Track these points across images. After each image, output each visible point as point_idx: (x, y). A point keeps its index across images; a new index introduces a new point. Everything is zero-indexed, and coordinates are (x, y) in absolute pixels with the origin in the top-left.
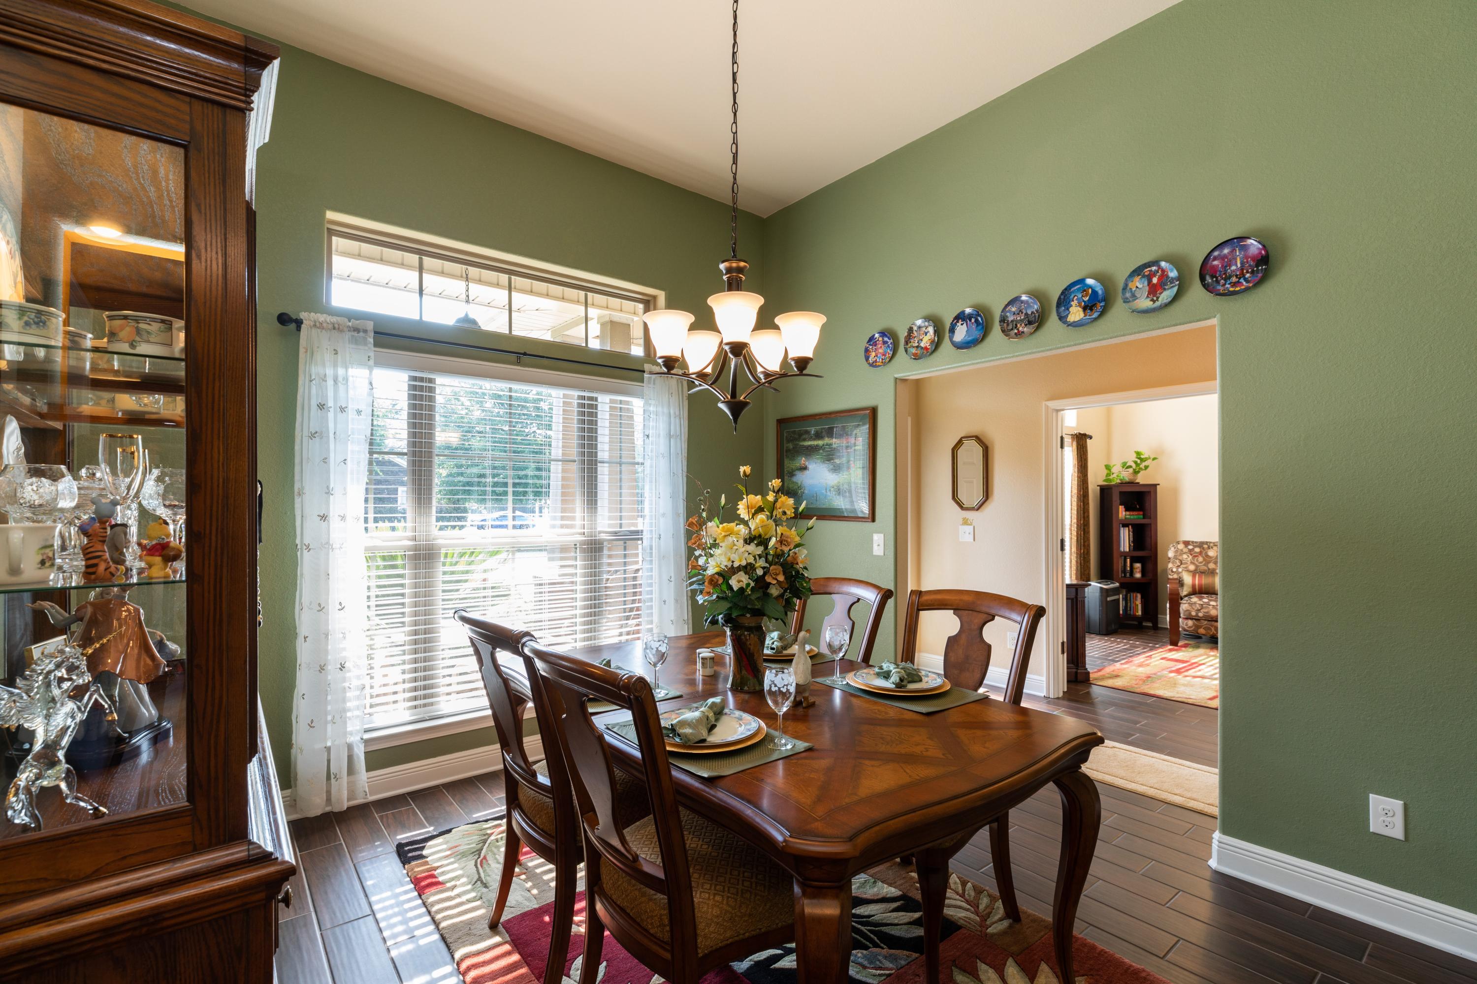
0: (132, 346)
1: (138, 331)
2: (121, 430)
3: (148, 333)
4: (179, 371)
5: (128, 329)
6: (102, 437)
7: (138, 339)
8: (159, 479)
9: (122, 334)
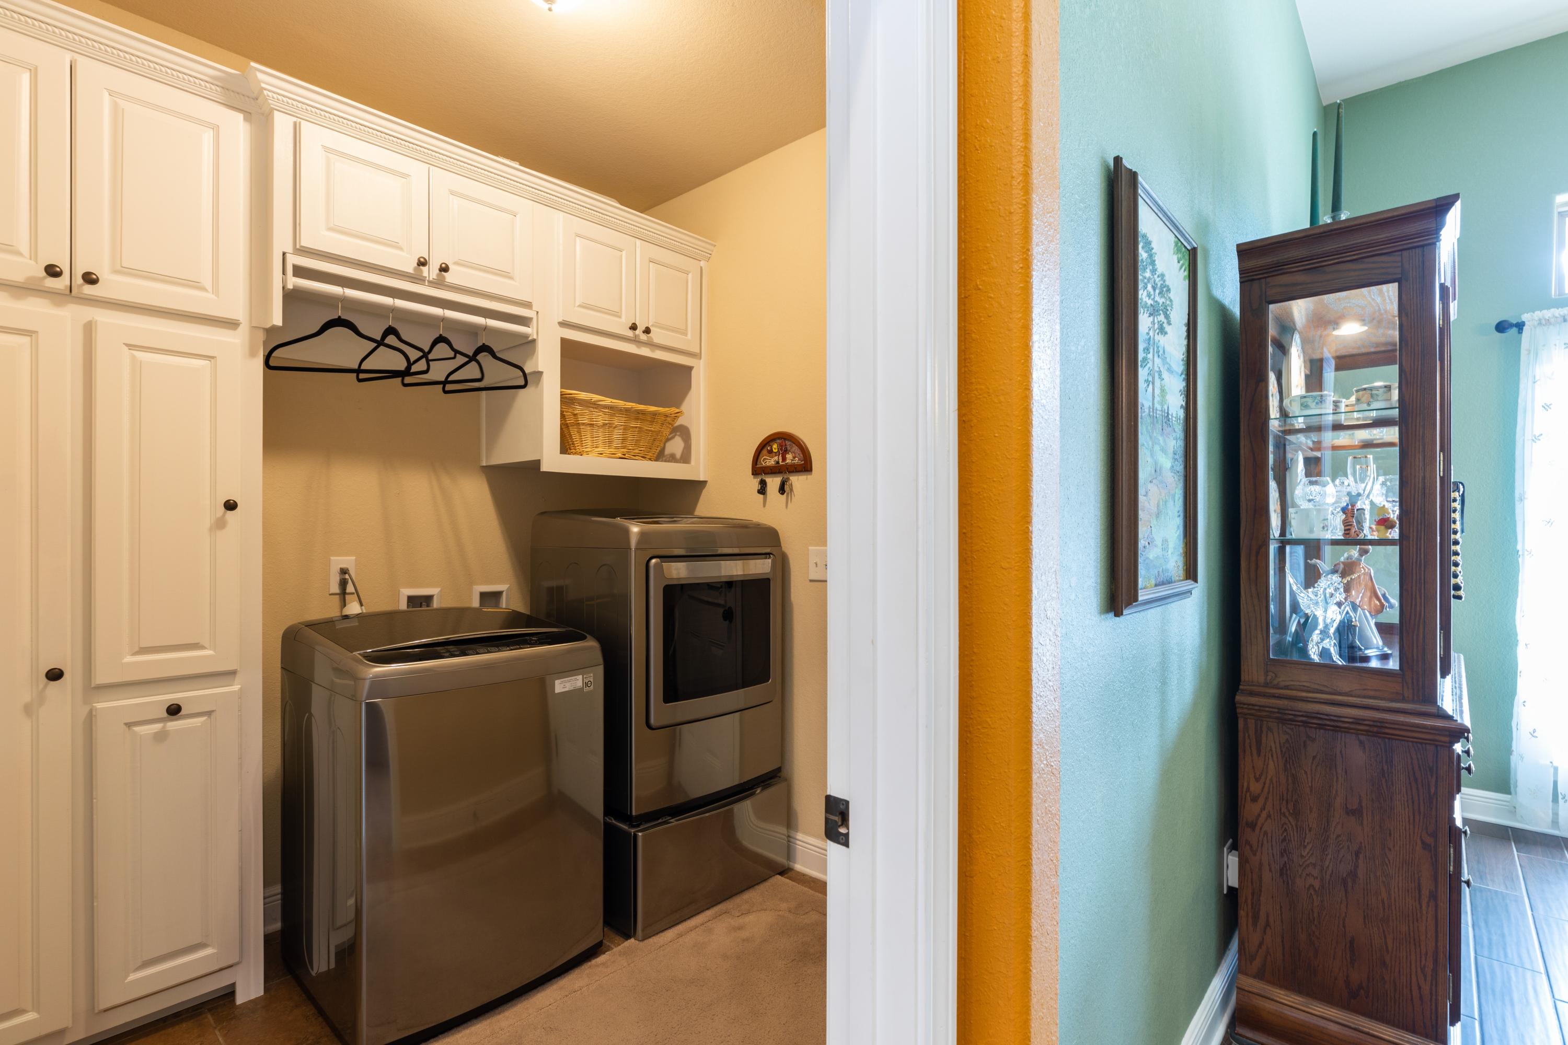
0: (1369, 405)
1: (1372, 396)
2: (1359, 453)
3: (1377, 395)
4: (1395, 413)
5: (1366, 395)
6: (1350, 459)
7: (1372, 400)
8: (1383, 484)
9: (1364, 399)
